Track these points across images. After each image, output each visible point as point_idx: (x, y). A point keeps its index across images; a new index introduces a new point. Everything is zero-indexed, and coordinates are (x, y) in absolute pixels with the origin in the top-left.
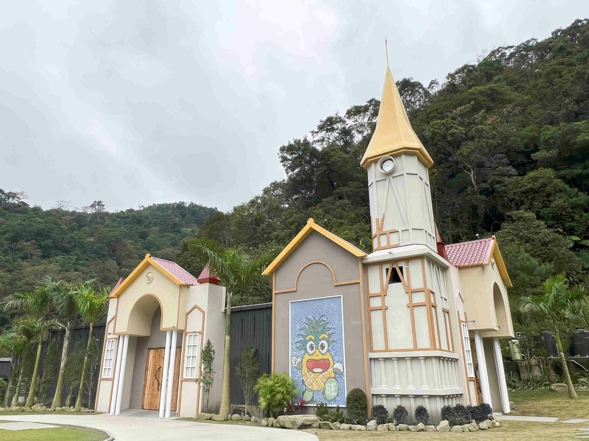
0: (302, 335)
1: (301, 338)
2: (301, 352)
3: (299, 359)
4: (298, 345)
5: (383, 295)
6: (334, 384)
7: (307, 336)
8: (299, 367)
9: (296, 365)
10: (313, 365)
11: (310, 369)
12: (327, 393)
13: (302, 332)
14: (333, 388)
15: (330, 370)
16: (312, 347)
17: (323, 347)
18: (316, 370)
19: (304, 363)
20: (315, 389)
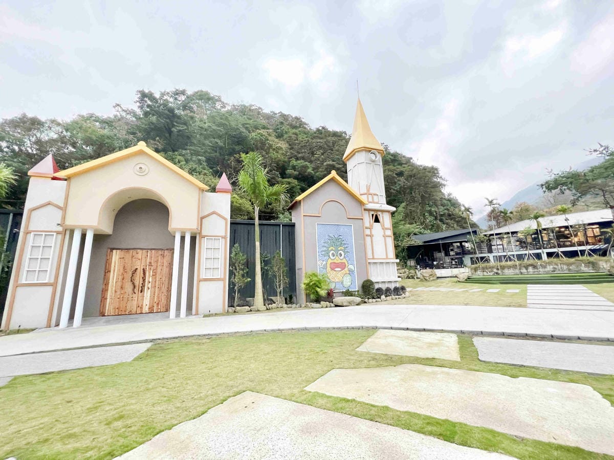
0: (326, 247)
1: (325, 249)
2: (325, 258)
3: (324, 263)
4: (323, 253)
5: (370, 228)
6: (349, 277)
7: (329, 247)
8: (325, 267)
9: (322, 266)
10: (334, 266)
11: (332, 269)
12: (344, 283)
13: (326, 245)
14: (348, 280)
15: (346, 269)
16: (333, 255)
17: (341, 255)
18: (337, 269)
19: (328, 265)
20: (337, 281)
